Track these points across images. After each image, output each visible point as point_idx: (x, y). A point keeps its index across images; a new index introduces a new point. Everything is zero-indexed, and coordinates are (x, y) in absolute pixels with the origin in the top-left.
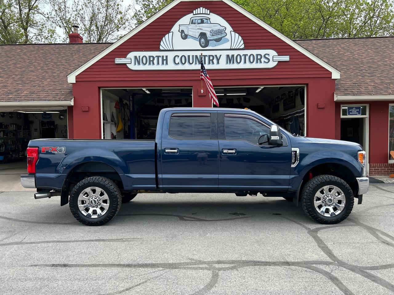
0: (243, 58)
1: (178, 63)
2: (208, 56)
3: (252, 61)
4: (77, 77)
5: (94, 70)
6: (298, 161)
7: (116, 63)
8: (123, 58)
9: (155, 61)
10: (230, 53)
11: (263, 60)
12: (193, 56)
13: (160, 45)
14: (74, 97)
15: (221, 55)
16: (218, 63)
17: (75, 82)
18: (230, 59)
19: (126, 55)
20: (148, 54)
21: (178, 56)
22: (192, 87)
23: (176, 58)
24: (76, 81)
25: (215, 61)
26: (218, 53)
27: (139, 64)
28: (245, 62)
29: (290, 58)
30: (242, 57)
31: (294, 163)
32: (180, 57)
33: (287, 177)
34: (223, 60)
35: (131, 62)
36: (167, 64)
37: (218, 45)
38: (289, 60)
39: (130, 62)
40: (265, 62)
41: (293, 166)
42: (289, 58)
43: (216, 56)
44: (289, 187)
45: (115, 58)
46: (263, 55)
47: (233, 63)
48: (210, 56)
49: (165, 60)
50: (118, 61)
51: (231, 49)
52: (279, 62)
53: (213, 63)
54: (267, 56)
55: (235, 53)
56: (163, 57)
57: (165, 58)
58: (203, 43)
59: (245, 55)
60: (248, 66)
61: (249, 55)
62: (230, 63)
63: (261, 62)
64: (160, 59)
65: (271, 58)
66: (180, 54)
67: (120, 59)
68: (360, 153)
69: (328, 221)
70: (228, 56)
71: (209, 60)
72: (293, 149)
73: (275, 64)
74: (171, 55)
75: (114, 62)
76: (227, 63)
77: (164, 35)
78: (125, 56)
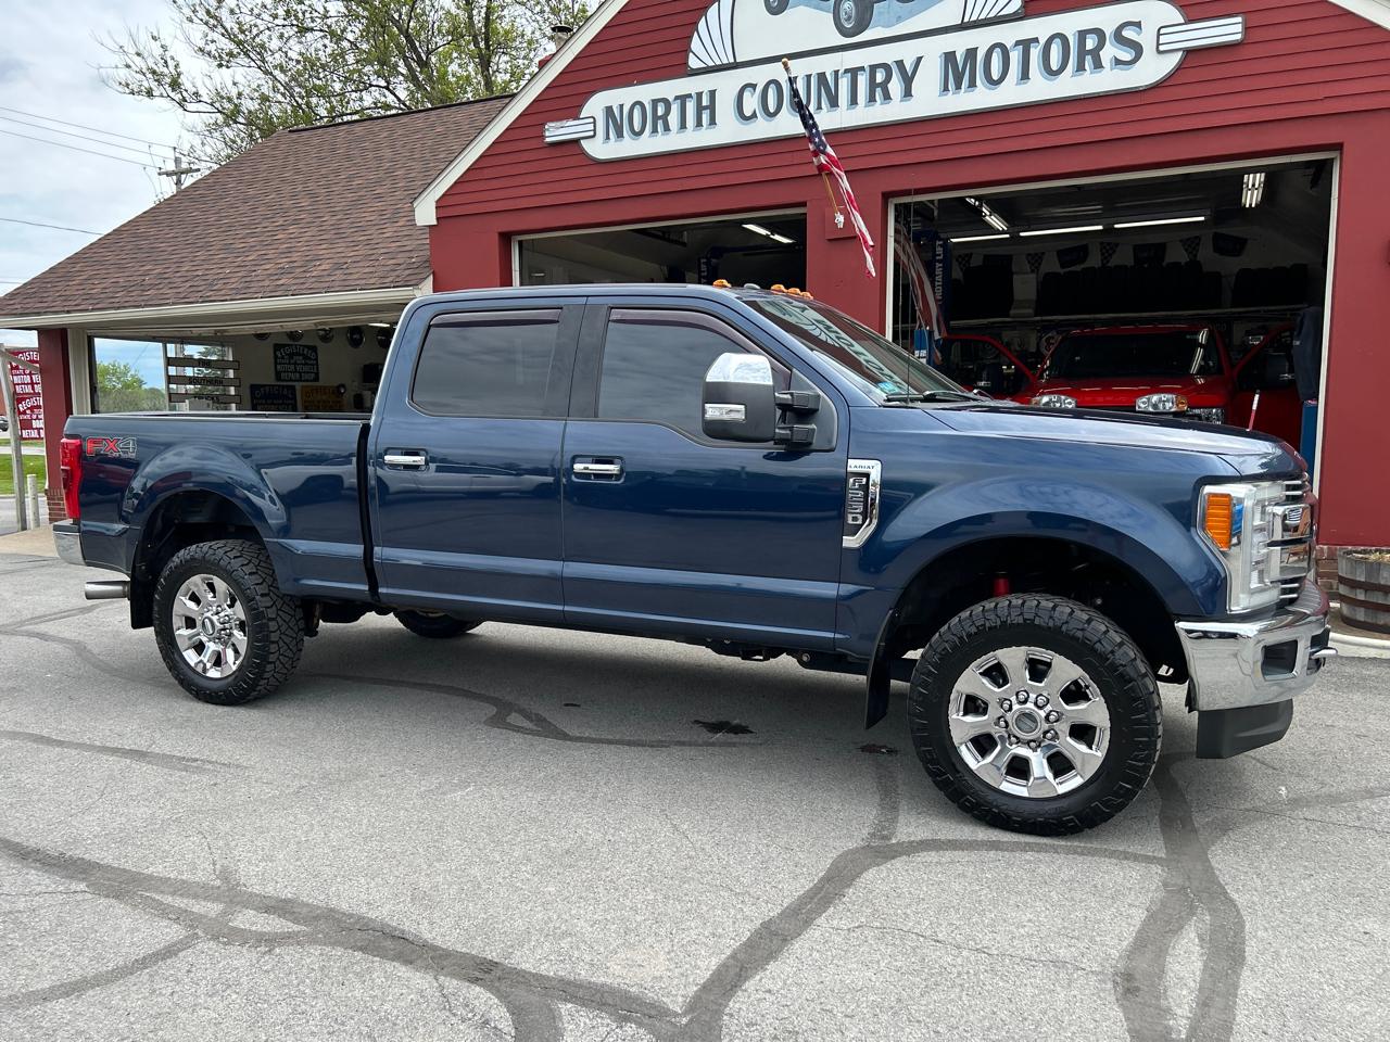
0: (1015, 57)
1: (754, 115)
2: (868, 70)
3: (1054, 66)
4: (440, 205)
5: (488, 173)
6: (875, 522)
7: (548, 140)
8: (567, 118)
9: (673, 119)
10: (959, 43)
11: (1109, 52)
12: (809, 77)
13: (687, 50)
14: (433, 273)
15: (919, 59)
16: (908, 93)
17: (435, 223)
18: (957, 71)
19: (580, 106)
20: (647, 92)
21: (754, 86)
22: (804, 204)
23: (747, 94)
24: (438, 219)
25: (895, 86)
26: (906, 52)
27: (620, 135)
28: (1025, 75)
29: (1247, 29)
30: (1011, 54)
31: (855, 530)
32: (759, 89)
33: (828, 590)
34: (929, 77)
35: (595, 130)
36: (713, 122)
37: (911, 14)
38: (1239, 37)
39: (592, 133)
40: (1118, 62)
41: (851, 542)
42: (1239, 28)
43: (900, 64)
44: (837, 636)
45: (543, 124)
46: (1109, 31)
47: (972, 84)
48: (873, 68)
49: (706, 108)
50: (556, 132)
51: (963, 27)
52: (1188, 52)
53: (887, 97)
54: (1128, 33)
55: (982, 39)
56: (699, 95)
57: (705, 102)
58: (849, 19)
59: (1026, 44)
60: (1040, 89)
61: (1042, 41)
62: (958, 87)
63: (1098, 65)
64: (691, 106)
65: (1146, 39)
66: (760, 75)
67: (559, 124)
68: (1210, 494)
69: (1009, 817)
70: (950, 57)
71: (873, 85)
72: (854, 465)
73: (1172, 62)
74: (726, 86)
75: (543, 137)
76: (946, 89)
77: (704, 10)
78: (573, 112)
